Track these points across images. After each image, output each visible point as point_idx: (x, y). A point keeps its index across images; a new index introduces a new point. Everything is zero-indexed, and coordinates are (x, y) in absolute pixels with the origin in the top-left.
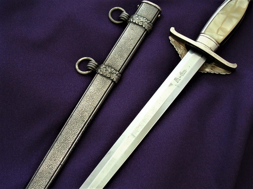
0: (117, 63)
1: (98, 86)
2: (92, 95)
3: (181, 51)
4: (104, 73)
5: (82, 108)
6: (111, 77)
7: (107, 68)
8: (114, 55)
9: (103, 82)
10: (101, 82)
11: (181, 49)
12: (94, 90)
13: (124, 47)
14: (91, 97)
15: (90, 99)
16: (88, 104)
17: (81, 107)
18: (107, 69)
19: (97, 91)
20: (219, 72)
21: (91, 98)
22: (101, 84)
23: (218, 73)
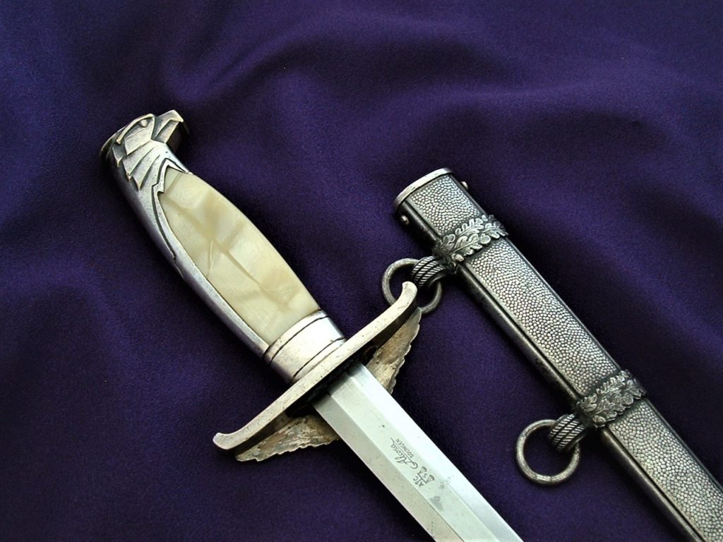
0: (592, 360)
1: (649, 441)
2: (673, 471)
3: (300, 438)
4: (615, 406)
5: (707, 515)
6: (634, 396)
7: (602, 392)
8: (561, 356)
9: (644, 424)
10: (642, 428)
11: (292, 436)
12: (660, 458)
13: (548, 318)
14: (678, 478)
15: (684, 482)
16: (698, 495)
17: (700, 518)
18: (606, 395)
19: (667, 454)
20: (406, 343)
21: (682, 479)
22: (645, 432)
23: (408, 346)
